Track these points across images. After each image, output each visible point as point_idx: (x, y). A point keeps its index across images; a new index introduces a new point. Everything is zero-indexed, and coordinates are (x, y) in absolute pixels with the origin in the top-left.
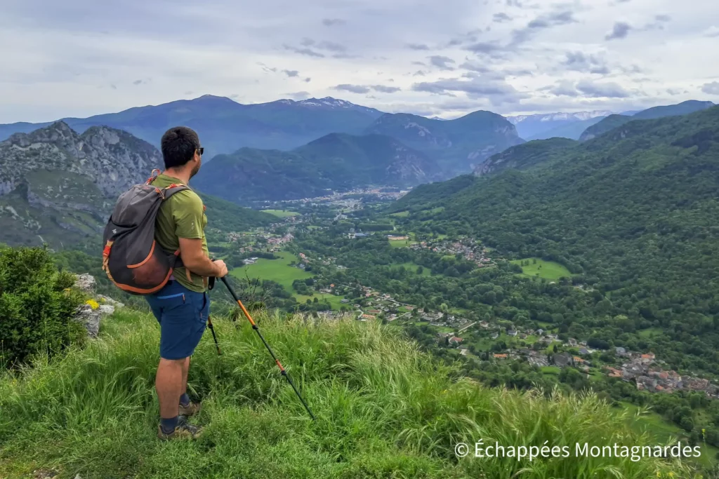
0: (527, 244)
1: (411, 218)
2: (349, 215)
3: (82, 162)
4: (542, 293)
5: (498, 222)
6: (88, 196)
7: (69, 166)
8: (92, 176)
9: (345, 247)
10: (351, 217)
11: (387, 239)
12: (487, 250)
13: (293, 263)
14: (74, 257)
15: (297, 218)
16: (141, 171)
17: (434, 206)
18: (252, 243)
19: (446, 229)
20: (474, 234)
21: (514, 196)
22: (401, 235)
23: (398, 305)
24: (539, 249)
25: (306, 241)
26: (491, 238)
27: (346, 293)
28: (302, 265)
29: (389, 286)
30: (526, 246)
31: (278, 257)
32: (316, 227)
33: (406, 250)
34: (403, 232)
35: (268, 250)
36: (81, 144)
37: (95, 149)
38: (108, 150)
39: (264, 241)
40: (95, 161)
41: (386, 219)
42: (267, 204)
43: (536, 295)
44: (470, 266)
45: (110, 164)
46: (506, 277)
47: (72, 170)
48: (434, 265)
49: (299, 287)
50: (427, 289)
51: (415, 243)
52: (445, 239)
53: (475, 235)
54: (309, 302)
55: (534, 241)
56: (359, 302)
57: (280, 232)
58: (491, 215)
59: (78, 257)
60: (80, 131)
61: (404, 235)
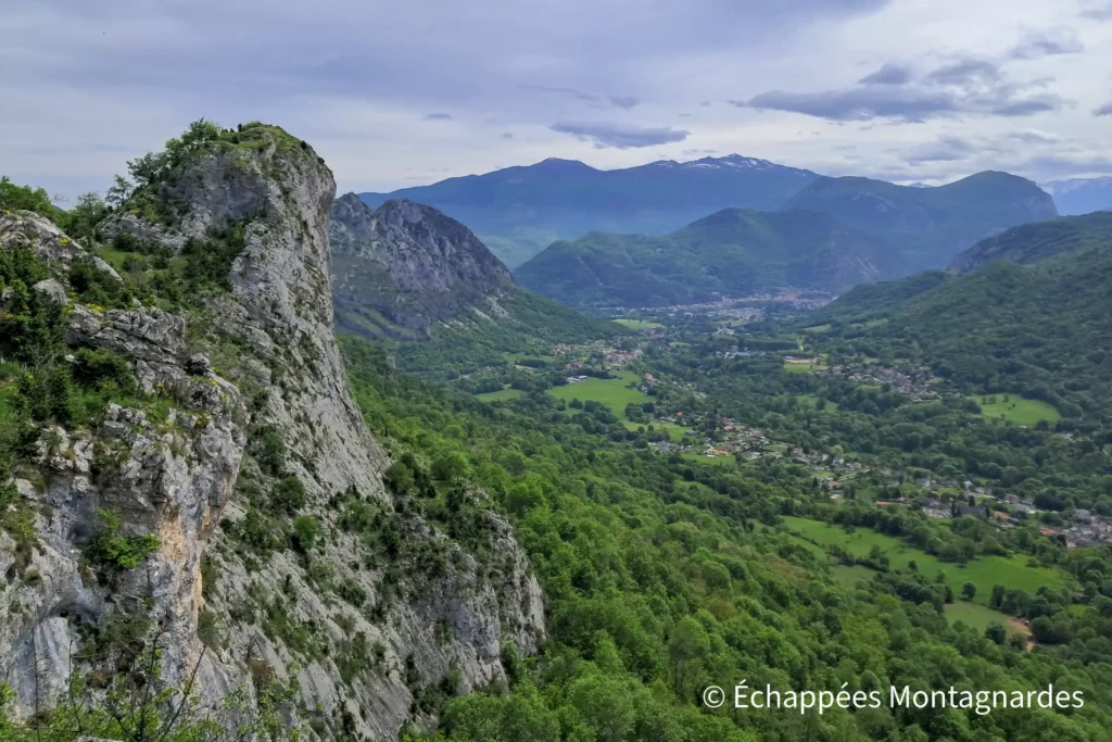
0: (1000, 371)
1: (830, 335)
2: (737, 330)
3: (374, 244)
4: (1000, 441)
5: (962, 340)
6: (379, 288)
7: (358, 249)
8: (384, 262)
9: (716, 370)
10: (740, 332)
11: (783, 362)
12: (937, 380)
13: (633, 385)
14: (350, 341)
15: (658, 331)
16: (448, 259)
17: (871, 318)
18: (585, 359)
19: (878, 349)
20: (921, 357)
21: (1000, 302)
22: (806, 357)
23: (767, 442)
24: (1018, 380)
25: (660, 361)
26: (945, 363)
27: (697, 424)
28: (643, 388)
29: (763, 420)
30: (998, 375)
31: (615, 377)
32: (681, 344)
33: (807, 376)
34: (810, 352)
35: (603, 368)
36: (374, 223)
37: (390, 228)
38: (407, 230)
39: (601, 357)
40: (390, 243)
41: (793, 336)
42: (620, 312)
43: (990, 442)
44: (900, 400)
45: (408, 249)
46: (950, 417)
47: (362, 254)
48: (845, 398)
49: (631, 413)
50: (819, 427)
51: (826, 368)
52: (872, 364)
53: (921, 360)
54: (641, 430)
55: (1013, 369)
56: (710, 435)
57: (627, 347)
58: (955, 330)
59: (354, 342)
60: (374, 207)
61: (812, 357)
